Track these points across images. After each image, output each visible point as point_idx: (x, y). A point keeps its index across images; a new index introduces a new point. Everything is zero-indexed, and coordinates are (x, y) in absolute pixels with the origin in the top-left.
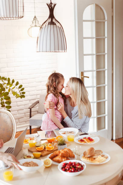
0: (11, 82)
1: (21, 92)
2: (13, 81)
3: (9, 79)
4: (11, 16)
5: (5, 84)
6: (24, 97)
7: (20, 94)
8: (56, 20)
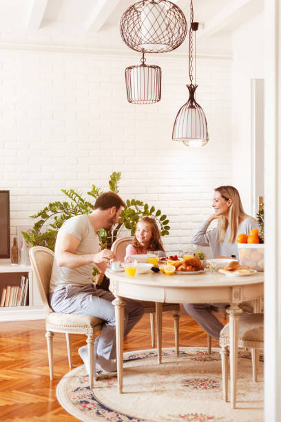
0: (149, 210)
1: (164, 226)
2: (153, 209)
3: (146, 207)
4: (146, 99)
5: (140, 212)
6: (168, 234)
7: (162, 229)
8: (196, 103)
